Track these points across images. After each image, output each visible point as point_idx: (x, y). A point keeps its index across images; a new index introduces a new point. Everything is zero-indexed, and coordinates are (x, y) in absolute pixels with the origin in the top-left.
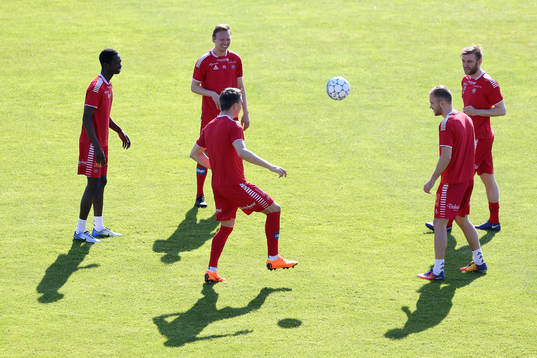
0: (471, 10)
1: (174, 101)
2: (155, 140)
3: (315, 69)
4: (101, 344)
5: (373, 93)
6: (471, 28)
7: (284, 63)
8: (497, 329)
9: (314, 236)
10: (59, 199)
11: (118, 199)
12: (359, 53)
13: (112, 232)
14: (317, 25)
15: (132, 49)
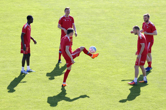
0: (142, 3)
1: (52, 31)
2: (46, 43)
3: (95, 21)
4: (29, 104)
5: (113, 28)
6: (142, 8)
7: (85, 19)
8: (150, 100)
9: (94, 72)
10: (16, 61)
11: (34, 61)
12: (108, 16)
13: (33, 70)
14: (95, 8)
15: (39, 15)
